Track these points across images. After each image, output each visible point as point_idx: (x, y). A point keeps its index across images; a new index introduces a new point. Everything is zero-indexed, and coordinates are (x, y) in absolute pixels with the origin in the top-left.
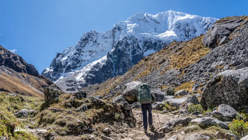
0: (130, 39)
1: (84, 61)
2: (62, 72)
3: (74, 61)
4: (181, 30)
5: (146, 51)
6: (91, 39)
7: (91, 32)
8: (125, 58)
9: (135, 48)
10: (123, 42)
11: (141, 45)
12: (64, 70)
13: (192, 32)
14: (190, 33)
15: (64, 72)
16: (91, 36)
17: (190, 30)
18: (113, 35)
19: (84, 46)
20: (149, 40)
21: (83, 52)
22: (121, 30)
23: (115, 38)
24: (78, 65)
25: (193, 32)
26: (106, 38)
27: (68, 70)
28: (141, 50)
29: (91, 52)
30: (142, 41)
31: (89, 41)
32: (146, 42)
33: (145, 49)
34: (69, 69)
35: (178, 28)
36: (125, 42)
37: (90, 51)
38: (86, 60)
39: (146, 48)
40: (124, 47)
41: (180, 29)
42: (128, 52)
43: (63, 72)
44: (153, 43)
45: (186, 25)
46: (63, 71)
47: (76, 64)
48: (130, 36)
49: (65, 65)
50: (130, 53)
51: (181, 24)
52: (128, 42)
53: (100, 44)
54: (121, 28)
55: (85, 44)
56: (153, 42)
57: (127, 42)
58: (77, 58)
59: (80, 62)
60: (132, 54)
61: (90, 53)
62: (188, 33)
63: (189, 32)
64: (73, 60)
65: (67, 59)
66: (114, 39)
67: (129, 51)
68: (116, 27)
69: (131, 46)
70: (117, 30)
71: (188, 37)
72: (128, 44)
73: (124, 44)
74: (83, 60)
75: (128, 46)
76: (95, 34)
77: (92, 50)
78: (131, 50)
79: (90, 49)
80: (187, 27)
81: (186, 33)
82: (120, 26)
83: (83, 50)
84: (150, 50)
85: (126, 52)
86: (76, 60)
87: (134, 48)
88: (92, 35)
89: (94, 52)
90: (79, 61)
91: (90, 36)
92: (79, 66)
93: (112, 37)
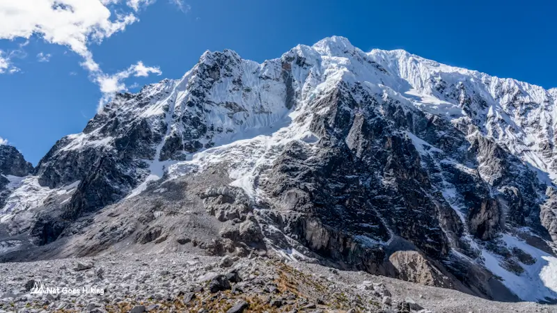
0: (354, 91)
1: (220, 131)
2: (149, 154)
3: (187, 126)
6: (226, 70)
7: (226, 54)
12: (159, 148)
15: (157, 156)
16: (226, 64)
18: (286, 75)
19: (210, 87)
20: (398, 105)
21: (209, 102)
24: (203, 141)
27: (173, 152)
29: (231, 107)
31: (222, 75)
32: (391, 109)
34: (174, 149)
35: (438, 89)
36: (347, 95)
37: (229, 105)
38: (225, 130)
41: (445, 93)
43: (153, 154)
44: (405, 114)
45: (458, 87)
46: (154, 152)
47: (198, 137)
48: (352, 83)
49: (161, 133)
52: (354, 98)
53: (253, 92)
54: (307, 62)
55: (212, 82)
56: (405, 111)
57: (351, 96)
58: (198, 118)
59: (209, 133)
61: (229, 111)
64: (185, 121)
65: (165, 115)
68: (292, 57)
69: (362, 111)
70: (293, 63)
72: (355, 103)
73: (345, 101)
74: (215, 128)
75: (357, 108)
76: (236, 62)
77: (235, 104)
79: (230, 100)
82: (302, 57)
83: (209, 97)
86: (196, 122)
88: (228, 60)
89: (240, 110)
90: (204, 130)
91: (222, 64)
92: (208, 146)
93: (282, 80)
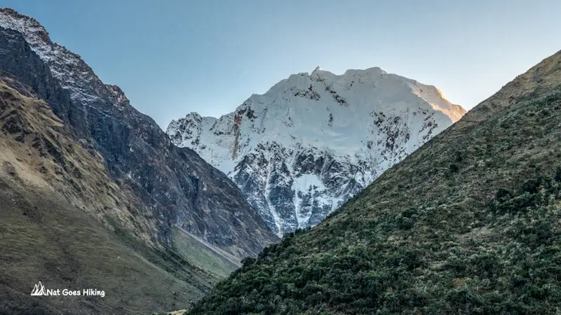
0: (269, 150)
4: (381, 130)
5: (298, 176)
6: (188, 136)
7: (188, 119)
8: (256, 193)
9: (277, 171)
10: (254, 156)
11: (290, 163)
13: (401, 138)
14: (396, 139)
16: (187, 128)
17: (400, 132)
18: (236, 127)
20: (309, 154)
22: (255, 118)
23: (239, 137)
25: (404, 137)
26: (221, 133)
28: (288, 175)
30: (294, 154)
31: (183, 138)
32: (301, 158)
33: (297, 173)
35: (376, 123)
36: (259, 156)
39: (300, 169)
40: (257, 167)
41: (381, 127)
42: (264, 179)
44: (315, 160)
45: (392, 120)
48: (271, 143)
50: (268, 181)
51: (384, 116)
52: (266, 158)
53: (207, 149)
54: (254, 114)
56: (316, 157)
57: (263, 156)
60: (271, 183)
62: (393, 140)
63: (396, 137)
66: (237, 139)
67: (266, 176)
68: (244, 109)
69: (269, 167)
70: (244, 116)
71: (392, 150)
72: (265, 161)
73: (256, 161)
75: (265, 165)
76: (196, 123)
78: (269, 175)
80: (394, 126)
81: (389, 140)
82: (252, 109)
84: (309, 173)
85: (259, 179)
87: (275, 170)
88: (189, 124)
91: (184, 129)
93: (233, 133)
